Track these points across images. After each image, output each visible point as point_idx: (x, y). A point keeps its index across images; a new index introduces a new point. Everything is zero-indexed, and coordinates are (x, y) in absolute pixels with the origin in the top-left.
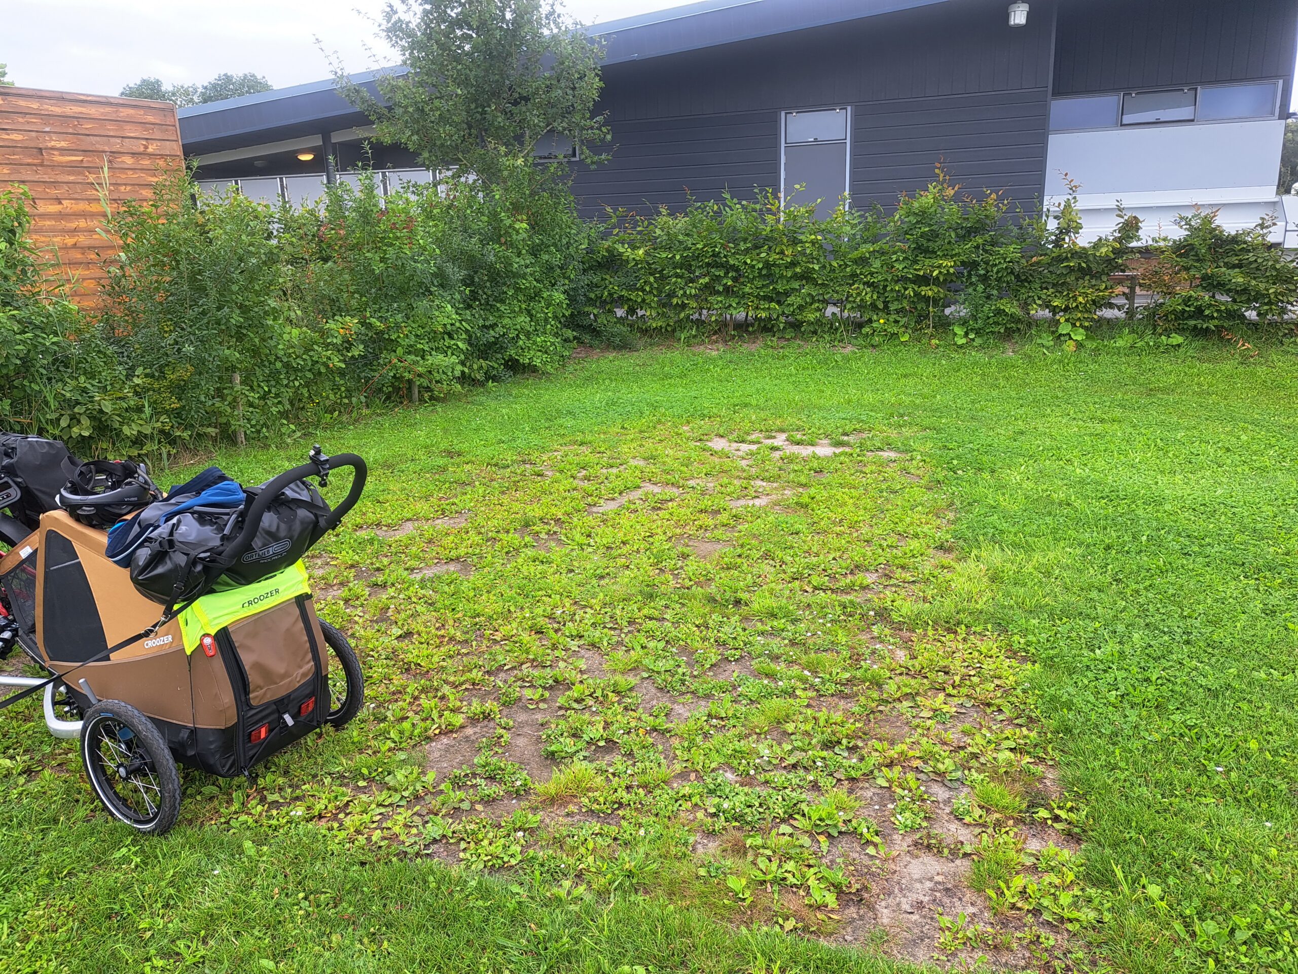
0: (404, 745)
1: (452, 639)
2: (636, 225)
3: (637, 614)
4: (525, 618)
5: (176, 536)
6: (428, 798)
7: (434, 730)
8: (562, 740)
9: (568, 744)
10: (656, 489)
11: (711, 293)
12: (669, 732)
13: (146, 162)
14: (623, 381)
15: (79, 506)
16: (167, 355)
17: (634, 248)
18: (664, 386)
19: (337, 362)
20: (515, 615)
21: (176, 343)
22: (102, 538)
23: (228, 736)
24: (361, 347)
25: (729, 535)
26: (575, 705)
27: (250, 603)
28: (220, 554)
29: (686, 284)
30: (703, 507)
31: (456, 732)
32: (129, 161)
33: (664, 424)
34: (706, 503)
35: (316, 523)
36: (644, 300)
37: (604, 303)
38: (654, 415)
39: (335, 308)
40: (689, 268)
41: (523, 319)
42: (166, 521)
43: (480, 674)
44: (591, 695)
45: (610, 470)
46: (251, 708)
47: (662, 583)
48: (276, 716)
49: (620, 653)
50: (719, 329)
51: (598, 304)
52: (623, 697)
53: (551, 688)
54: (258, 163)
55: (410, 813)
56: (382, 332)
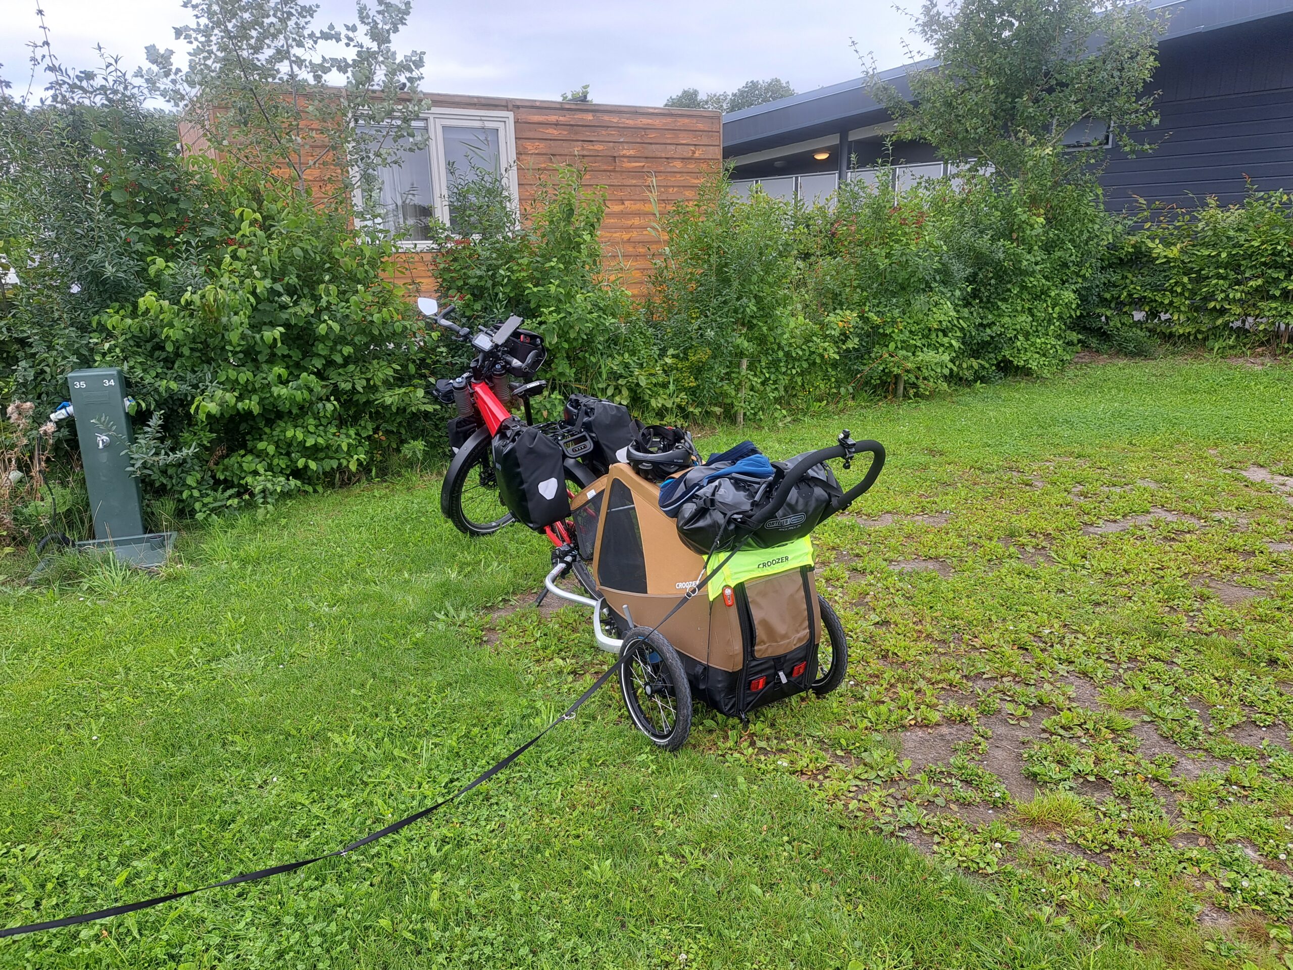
0: (879, 727)
1: (929, 636)
2: (1175, 217)
3: (1139, 651)
4: (1007, 630)
5: (717, 497)
6: (903, 784)
7: (909, 720)
8: (1046, 763)
9: (1053, 770)
10: (1170, 517)
11: (1263, 297)
12: (1174, 786)
13: (692, 166)
14: (1134, 391)
15: (641, 462)
16: (691, 338)
17: (1168, 244)
18: (1186, 401)
19: (832, 354)
20: (996, 625)
21: (700, 328)
22: (655, 491)
23: (733, 678)
24: (856, 340)
25: (1265, 582)
26: (1062, 732)
27: (764, 565)
28: (750, 517)
29: (1230, 286)
30: (1232, 545)
31: (932, 728)
32: (678, 165)
33: (1184, 444)
34: (1237, 540)
35: (828, 502)
36: (1171, 303)
37: (1120, 304)
38: (1172, 433)
39: (836, 301)
40: (1237, 268)
41: (1024, 319)
42: (709, 483)
43: (958, 676)
44: (1080, 725)
45: (1113, 489)
46: (754, 659)
47: (1173, 623)
48: (772, 671)
49: (1118, 688)
50: (1268, 341)
51: (1113, 305)
52: (1119, 736)
53: (1034, 707)
54: (777, 164)
55: (885, 793)
56: (878, 327)
